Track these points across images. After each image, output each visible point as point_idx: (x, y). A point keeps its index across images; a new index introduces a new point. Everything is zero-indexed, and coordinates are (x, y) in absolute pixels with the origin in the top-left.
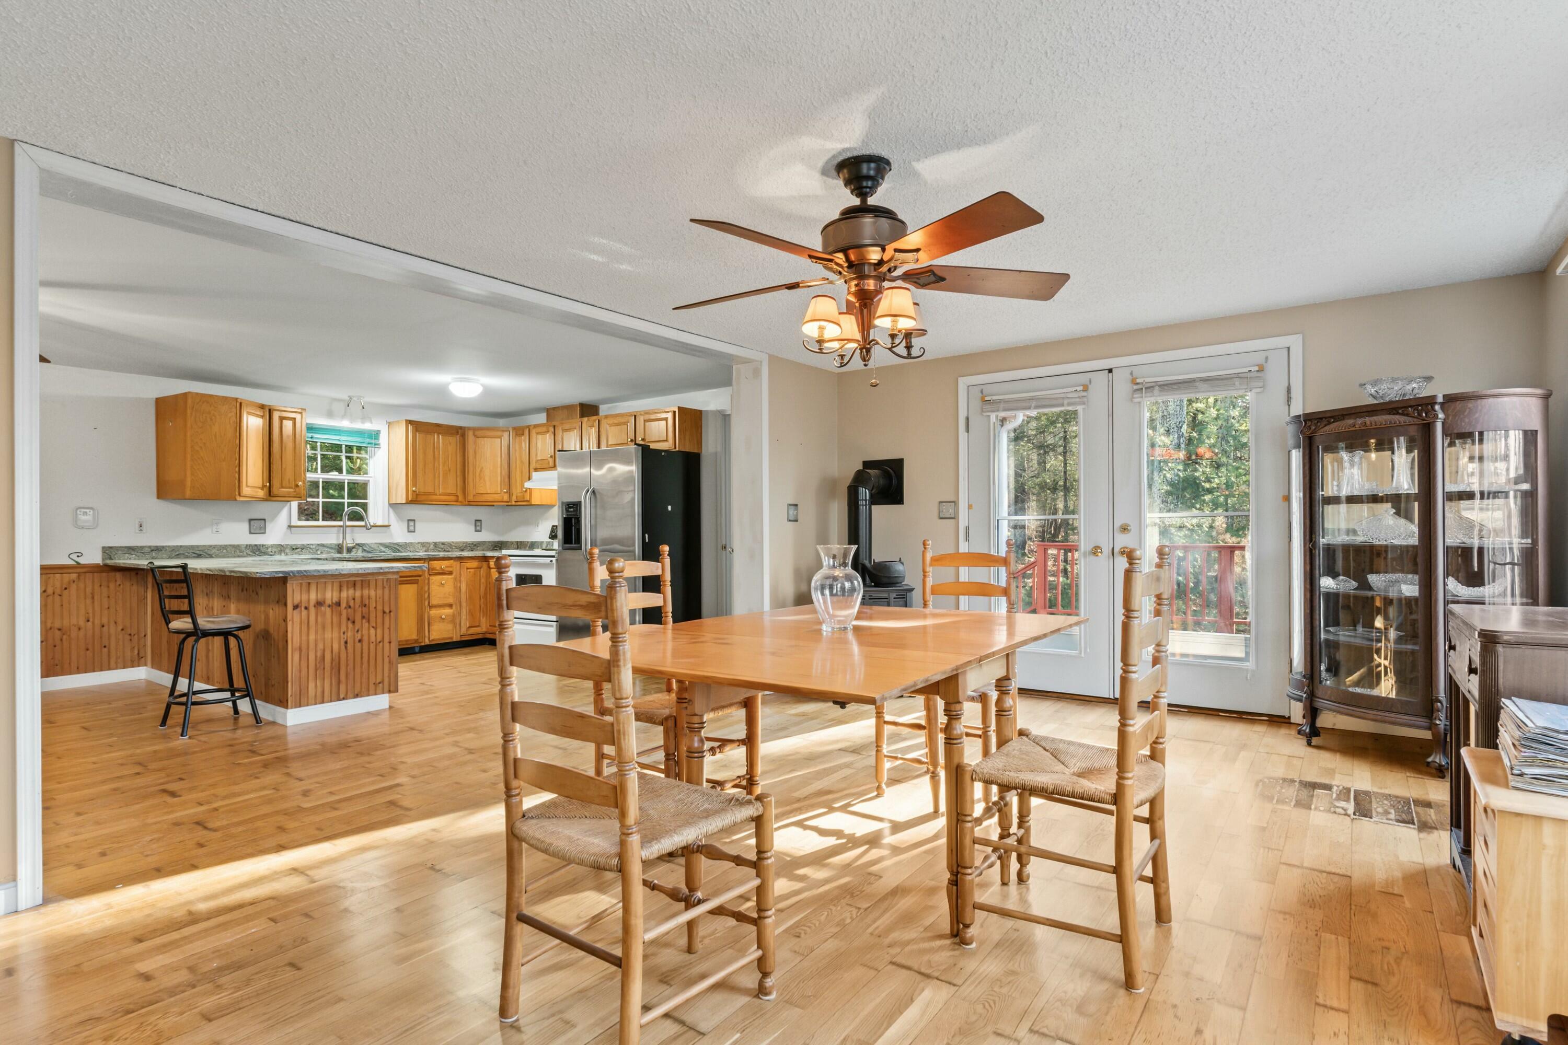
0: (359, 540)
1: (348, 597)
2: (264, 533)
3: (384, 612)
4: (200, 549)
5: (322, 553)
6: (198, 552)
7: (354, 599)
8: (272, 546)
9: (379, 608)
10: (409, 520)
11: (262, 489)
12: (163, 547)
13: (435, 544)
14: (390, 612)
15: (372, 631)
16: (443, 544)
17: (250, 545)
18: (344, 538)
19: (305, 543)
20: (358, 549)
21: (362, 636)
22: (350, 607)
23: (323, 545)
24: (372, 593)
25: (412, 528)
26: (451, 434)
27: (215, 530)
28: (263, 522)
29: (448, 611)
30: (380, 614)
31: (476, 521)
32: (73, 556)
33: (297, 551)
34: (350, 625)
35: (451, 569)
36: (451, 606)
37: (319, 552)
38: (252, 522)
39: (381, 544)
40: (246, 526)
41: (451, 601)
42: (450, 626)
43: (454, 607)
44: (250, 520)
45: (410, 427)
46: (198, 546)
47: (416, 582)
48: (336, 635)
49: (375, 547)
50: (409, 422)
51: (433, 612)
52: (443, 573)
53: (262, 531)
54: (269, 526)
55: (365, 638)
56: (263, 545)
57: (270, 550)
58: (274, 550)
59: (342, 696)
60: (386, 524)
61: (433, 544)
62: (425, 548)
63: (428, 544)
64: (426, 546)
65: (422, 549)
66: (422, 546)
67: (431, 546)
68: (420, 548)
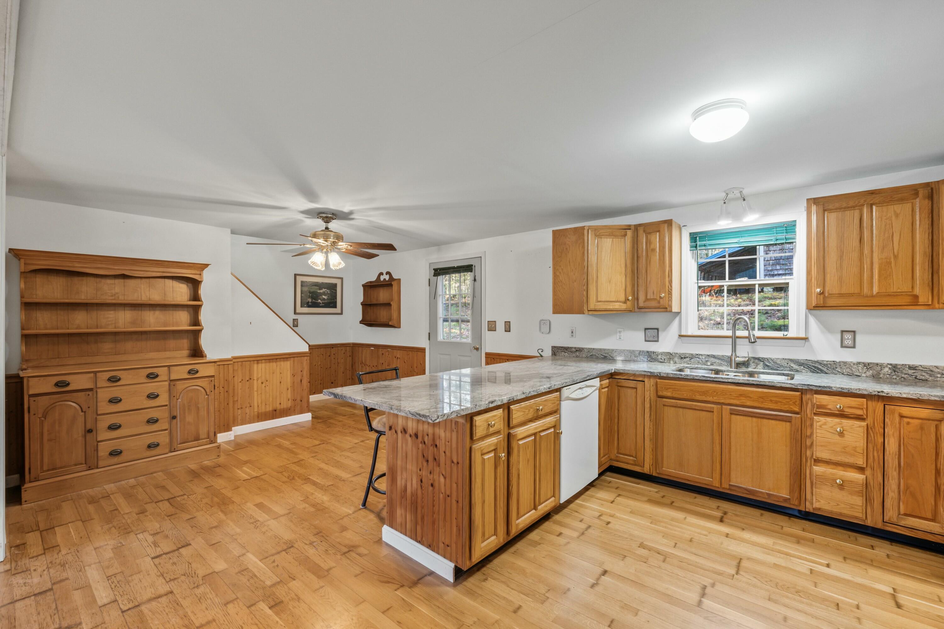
0: (761, 355)
1: (423, 431)
2: (657, 341)
3: (453, 462)
4: (606, 352)
5: (712, 364)
6: (604, 354)
7: (428, 435)
8: (662, 354)
9: (448, 453)
10: (842, 332)
11: (625, 302)
12: (583, 349)
13: (894, 368)
14: (458, 463)
15: (442, 479)
16: (910, 367)
17: (643, 351)
18: (734, 349)
19: (694, 352)
20: (757, 365)
21: (434, 480)
22: (425, 443)
23: (714, 357)
24: (442, 434)
25: (849, 342)
26: (902, 200)
27: (618, 337)
28: (656, 331)
29: (859, 477)
30: (448, 462)
32: (540, 351)
33: (685, 360)
34: (425, 464)
35: (859, 412)
36: (861, 470)
37: (709, 364)
38: (647, 331)
39: (791, 360)
40: (641, 335)
41: (861, 462)
42: (858, 501)
43: (868, 472)
44: (646, 329)
45: (814, 208)
46: (604, 350)
47: (788, 420)
48: (414, 469)
49: (784, 363)
50: (815, 201)
51: (818, 469)
52: (842, 415)
53: (656, 340)
54: (662, 335)
55: (436, 485)
56: (654, 352)
57: (659, 357)
58: (663, 357)
59: (419, 539)
60: (803, 335)
61: (890, 366)
62: (871, 372)
63: (880, 366)
64: (874, 370)
65: (865, 373)
66: (865, 368)
67: (886, 369)
68: (861, 371)
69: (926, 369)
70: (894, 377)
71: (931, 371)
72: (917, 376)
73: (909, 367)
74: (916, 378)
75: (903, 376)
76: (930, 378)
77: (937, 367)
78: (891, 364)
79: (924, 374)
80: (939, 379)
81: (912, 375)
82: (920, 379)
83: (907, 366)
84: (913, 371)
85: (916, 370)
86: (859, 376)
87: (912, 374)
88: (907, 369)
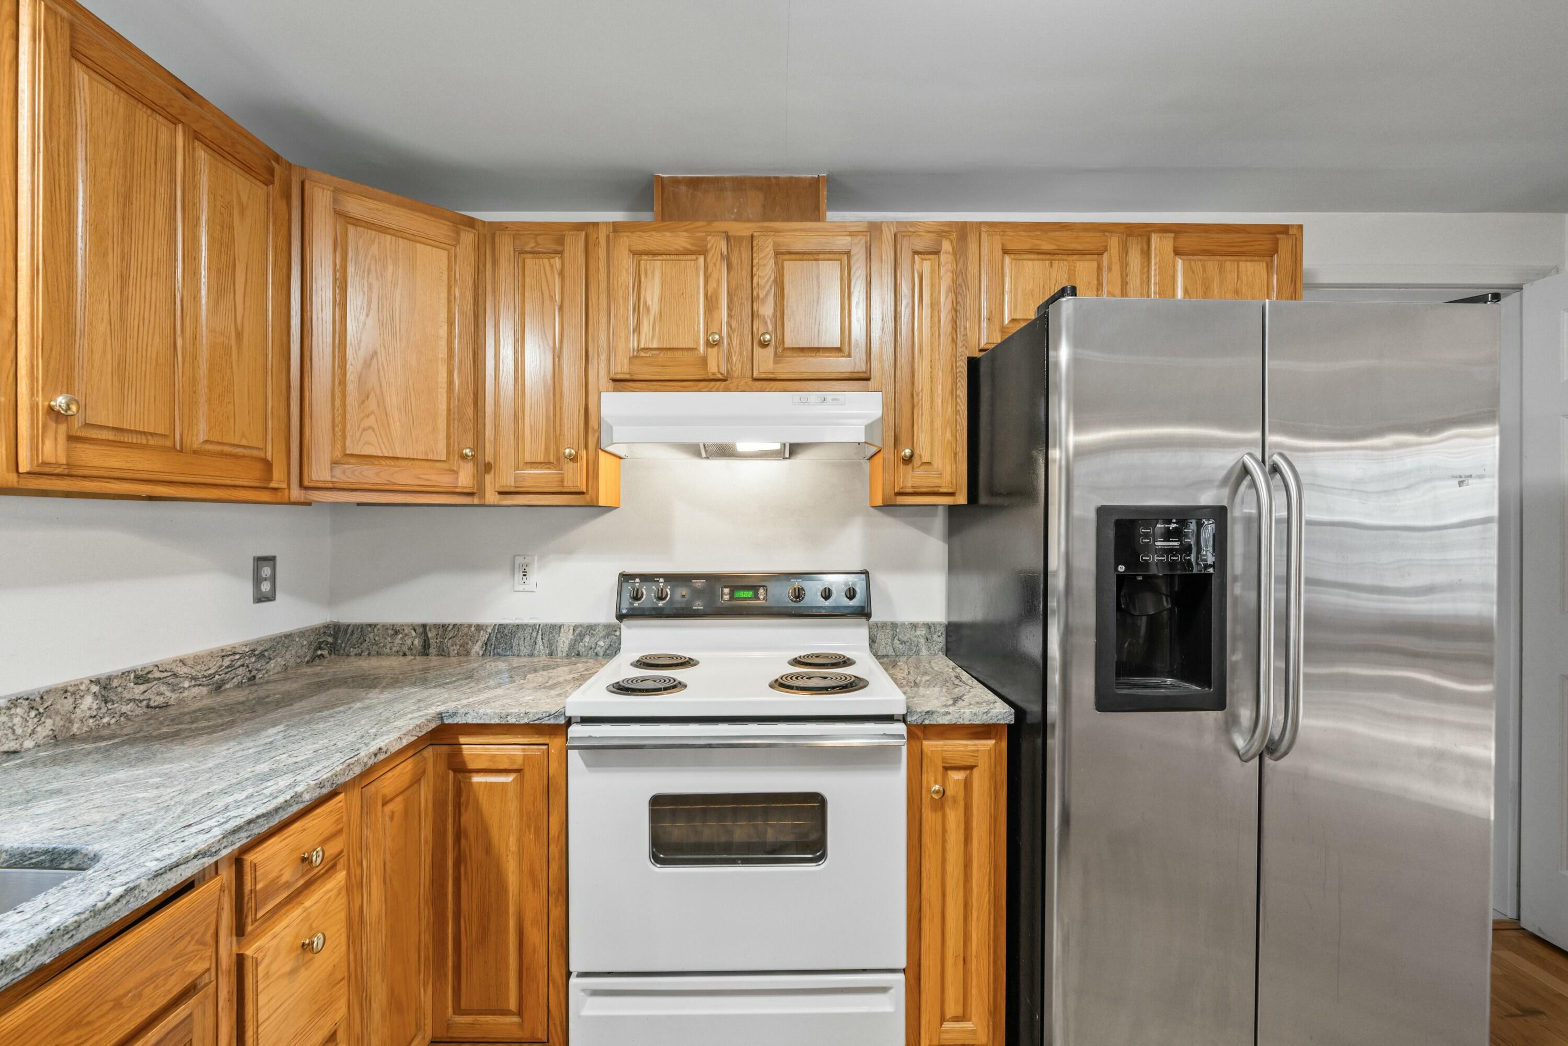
13: (105, 689)
16: (141, 677)
31: (260, 561)
61: (95, 688)
62: (49, 722)
63: (73, 693)
64: (57, 713)
65: (33, 732)
66: (33, 713)
67: (88, 701)
68: (19, 731)
69: (166, 674)
70: (105, 720)
71: (175, 675)
72: (150, 699)
73: (137, 677)
74: (148, 706)
75: (125, 709)
76: (174, 696)
77: (182, 662)
78: (97, 682)
79: (163, 688)
80: (186, 694)
81: (141, 701)
82: (156, 707)
83: (132, 676)
84: (142, 688)
85: (147, 681)
86: (15, 752)
87: (142, 698)
88: (132, 685)
